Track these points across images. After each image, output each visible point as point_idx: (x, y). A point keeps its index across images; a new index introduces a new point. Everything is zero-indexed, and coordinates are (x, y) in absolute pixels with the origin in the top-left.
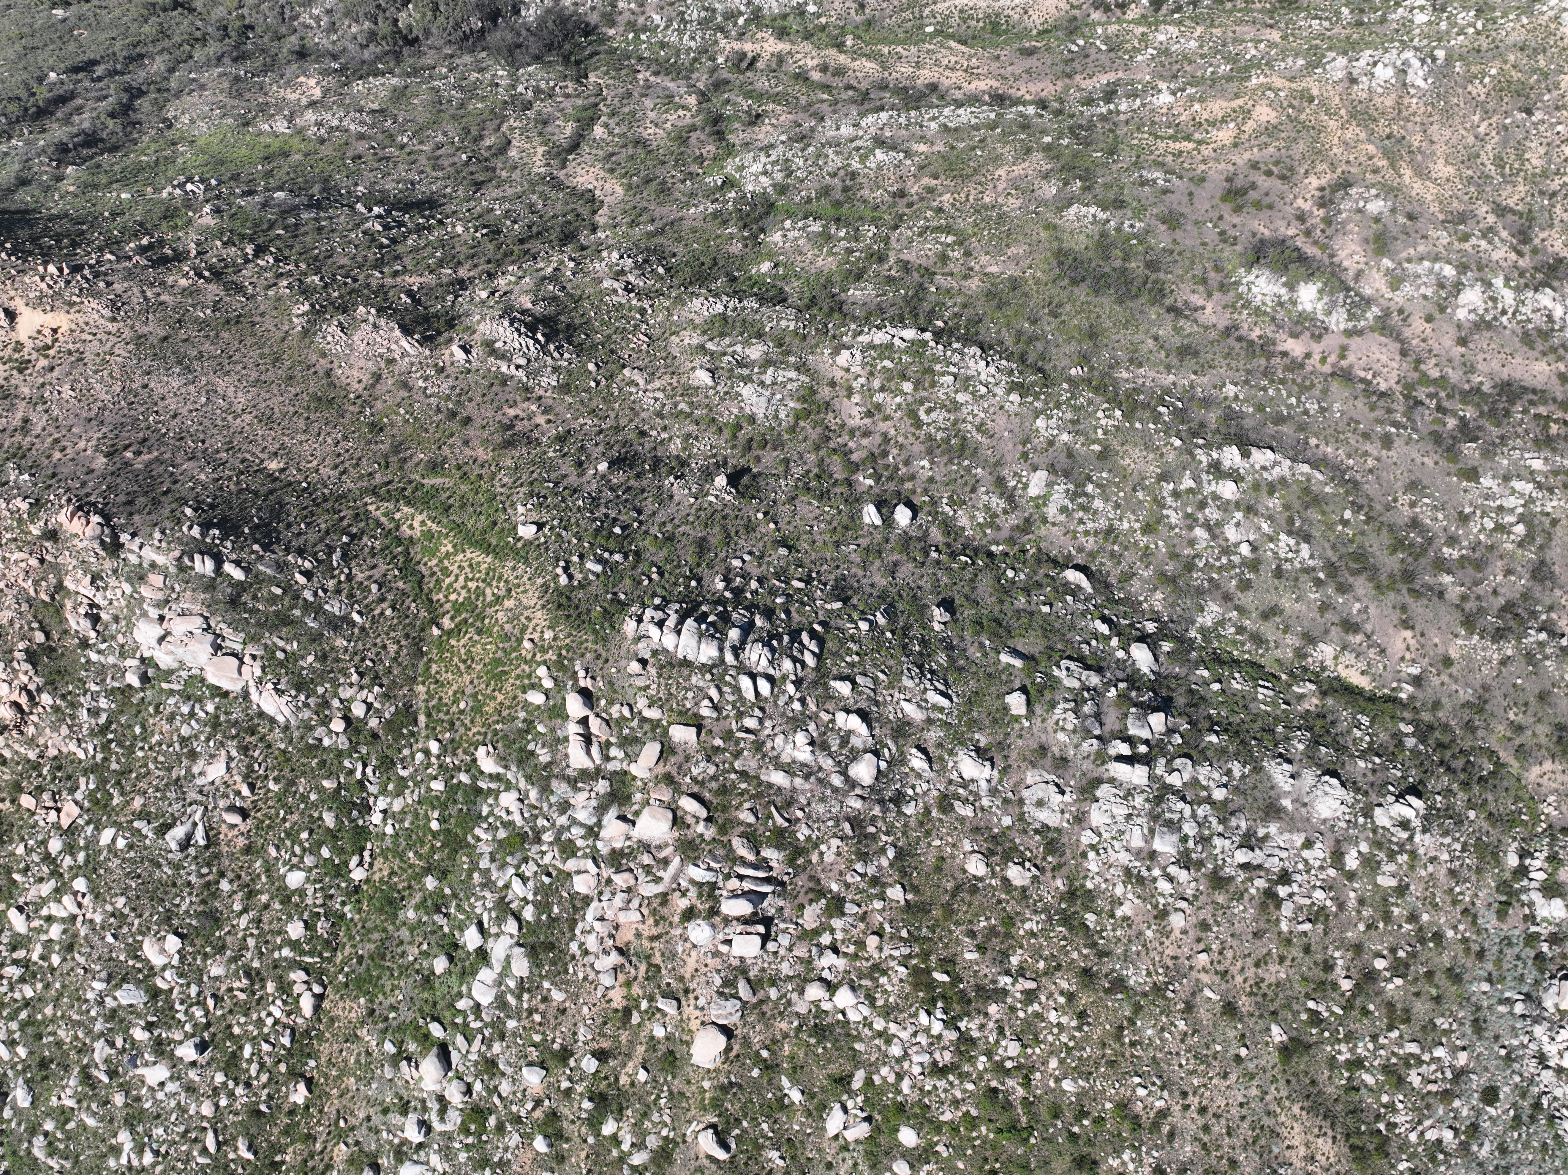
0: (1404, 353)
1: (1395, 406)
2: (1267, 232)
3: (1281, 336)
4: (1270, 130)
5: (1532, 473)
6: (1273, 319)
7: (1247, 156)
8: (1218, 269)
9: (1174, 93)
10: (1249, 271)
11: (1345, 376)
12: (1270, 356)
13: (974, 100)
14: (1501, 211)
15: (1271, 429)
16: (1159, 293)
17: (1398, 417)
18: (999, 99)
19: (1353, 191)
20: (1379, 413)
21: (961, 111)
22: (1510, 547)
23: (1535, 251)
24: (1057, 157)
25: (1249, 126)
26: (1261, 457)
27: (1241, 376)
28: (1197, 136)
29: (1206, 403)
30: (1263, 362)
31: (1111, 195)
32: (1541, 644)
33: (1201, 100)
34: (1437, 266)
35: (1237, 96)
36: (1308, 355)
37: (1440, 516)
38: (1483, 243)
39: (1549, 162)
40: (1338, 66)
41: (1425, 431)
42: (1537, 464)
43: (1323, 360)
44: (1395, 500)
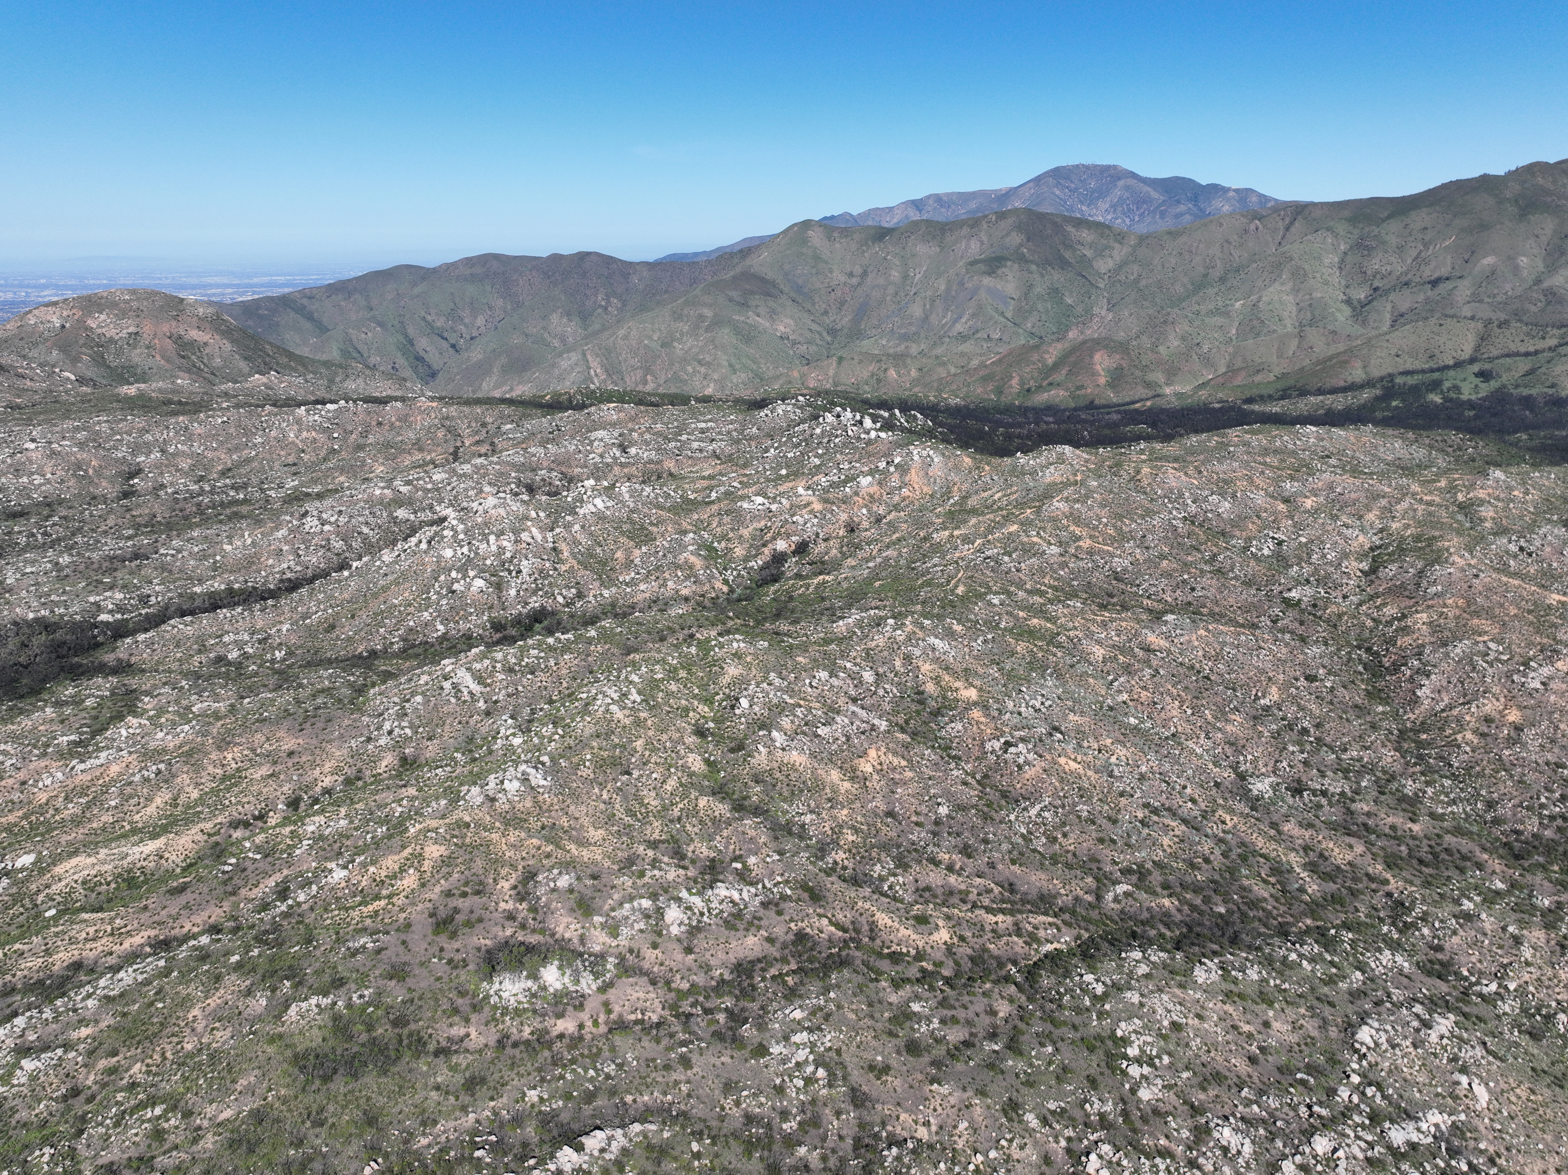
0: (653, 983)
1: (673, 1029)
2: (488, 942)
3: (549, 1022)
4: (447, 862)
5: (799, 1023)
6: (535, 1011)
7: (438, 889)
8: (462, 994)
9: (345, 867)
10: (491, 982)
11: (620, 1026)
12: (549, 1045)
13: (133, 957)
14: (653, 845)
15: (587, 1110)
16: (419, 1044)
17: (681, 1036)
18: (163, 945)
19: (540, 878)
20: (665, 1042)
21: (122, 974)
22: (824, 1092)
23: (693, 862)
24: (254, 970)
25: (427, 865)
26: (594, 1142)
27: (535, 1077)
28: (384, 892)
29: (517, 1121)
30: (547, 1053)
31: (327, 978)
32: (898, 1158)
33: (373, 863)
34: (635, 904)
35: (404, 847)
36: (581, 1026)
37: (763, 1100)
38: (656, 872)
39: (663, 799)
40: (475, 795)
41: (707, 1035)
42: (798, 1014)
43: (596, 1023)
44: (723, 1109)
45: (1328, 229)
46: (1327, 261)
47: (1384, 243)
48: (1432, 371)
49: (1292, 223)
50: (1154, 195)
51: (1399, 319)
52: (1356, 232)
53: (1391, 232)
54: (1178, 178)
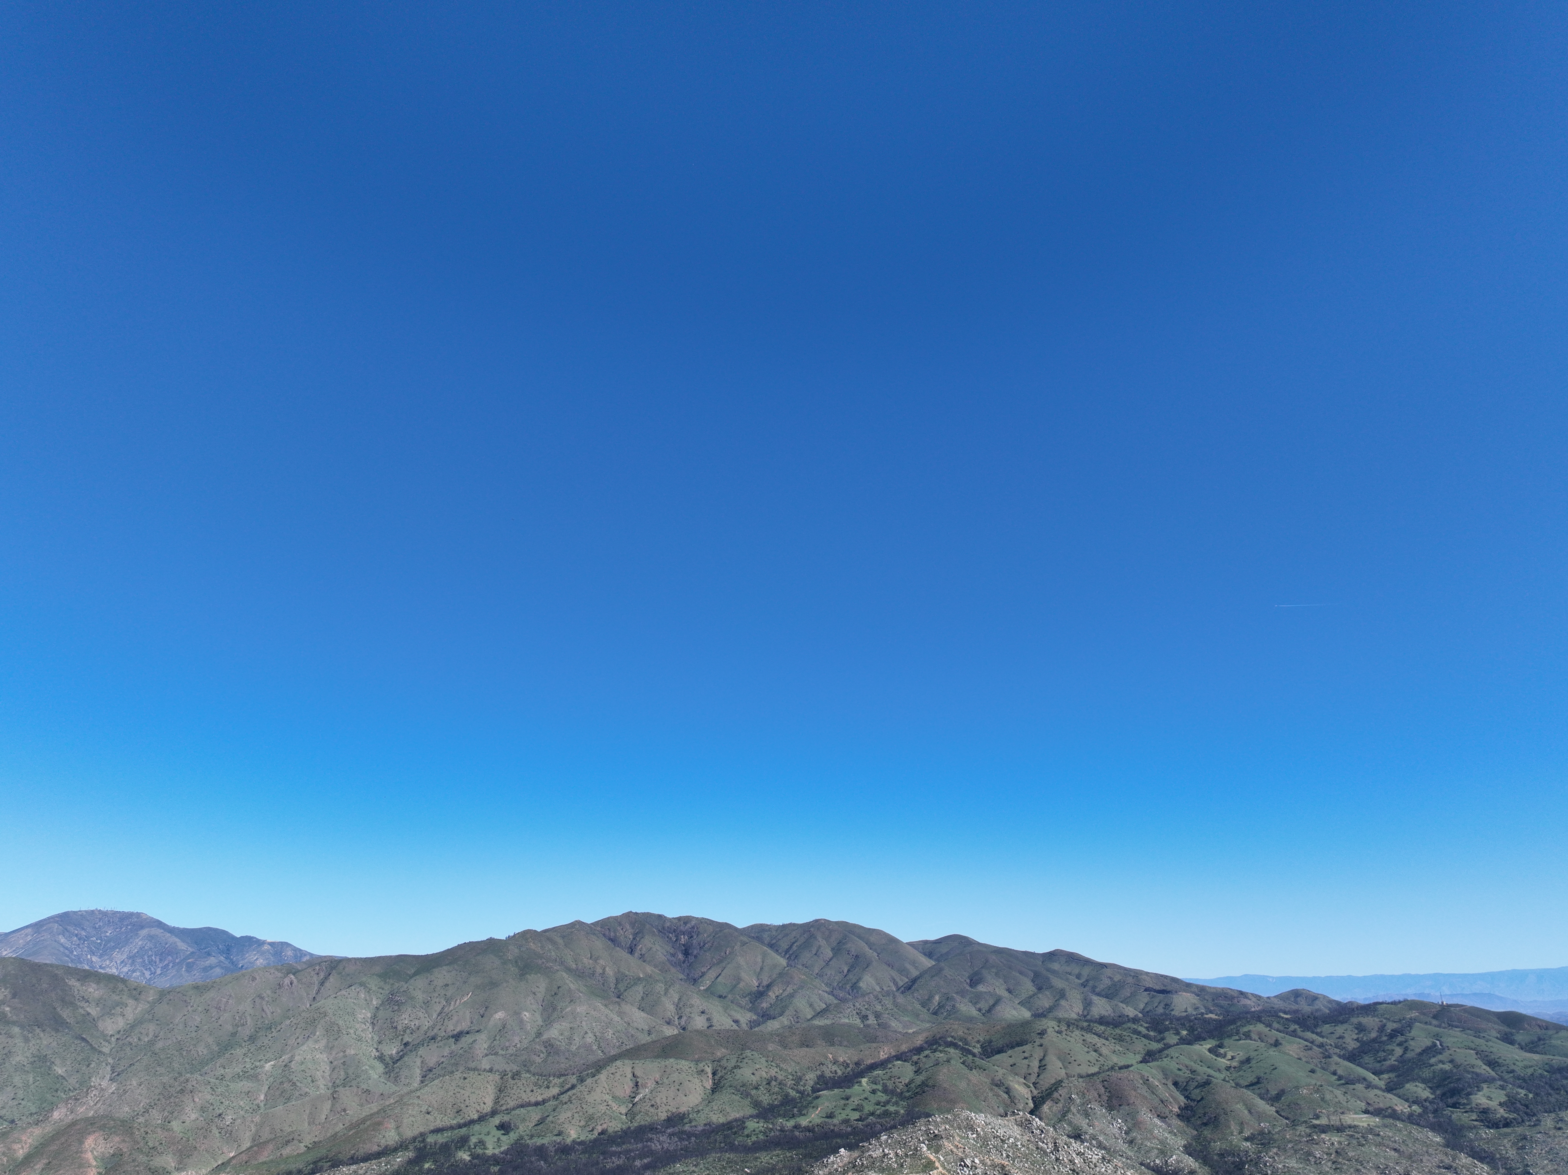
45: (362, 984)
46: (360, 1017)
47: (412, 998)
48: (460, 1126)
49: (326, 978)
50: (181, 945)
51: (428, 1074)
52: (387, 987)
53: (418, 987)
54: (209, 929)
